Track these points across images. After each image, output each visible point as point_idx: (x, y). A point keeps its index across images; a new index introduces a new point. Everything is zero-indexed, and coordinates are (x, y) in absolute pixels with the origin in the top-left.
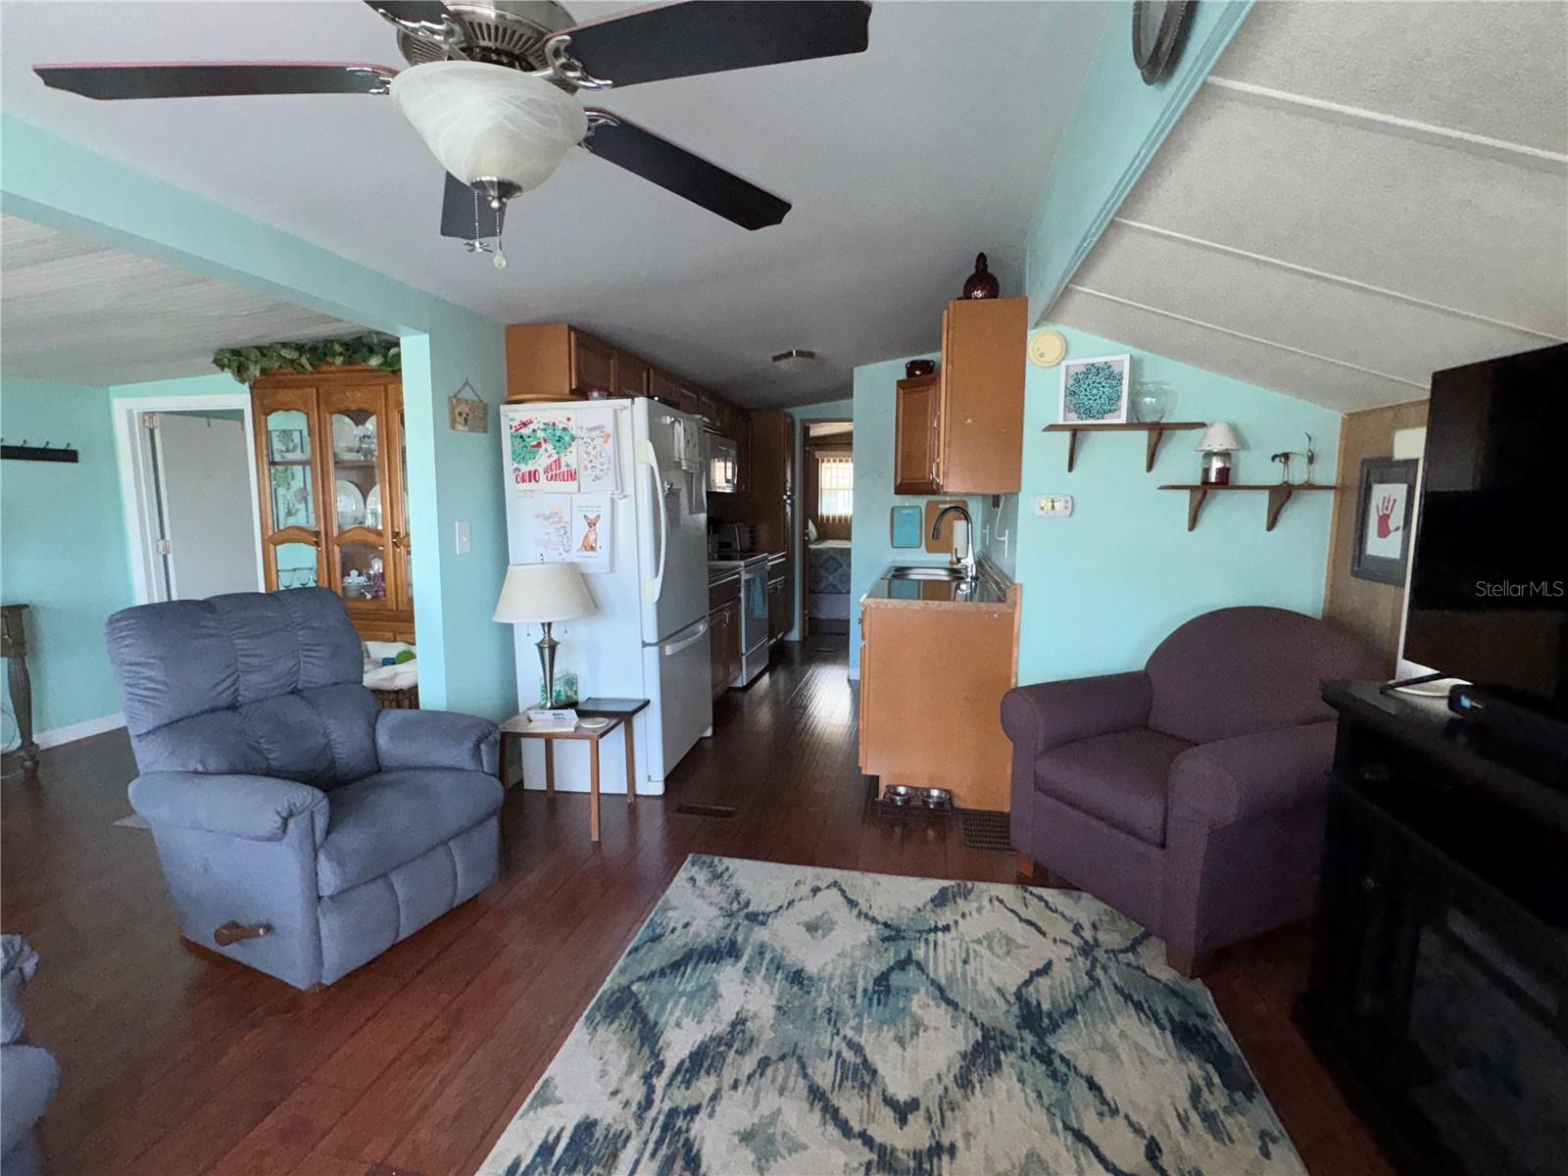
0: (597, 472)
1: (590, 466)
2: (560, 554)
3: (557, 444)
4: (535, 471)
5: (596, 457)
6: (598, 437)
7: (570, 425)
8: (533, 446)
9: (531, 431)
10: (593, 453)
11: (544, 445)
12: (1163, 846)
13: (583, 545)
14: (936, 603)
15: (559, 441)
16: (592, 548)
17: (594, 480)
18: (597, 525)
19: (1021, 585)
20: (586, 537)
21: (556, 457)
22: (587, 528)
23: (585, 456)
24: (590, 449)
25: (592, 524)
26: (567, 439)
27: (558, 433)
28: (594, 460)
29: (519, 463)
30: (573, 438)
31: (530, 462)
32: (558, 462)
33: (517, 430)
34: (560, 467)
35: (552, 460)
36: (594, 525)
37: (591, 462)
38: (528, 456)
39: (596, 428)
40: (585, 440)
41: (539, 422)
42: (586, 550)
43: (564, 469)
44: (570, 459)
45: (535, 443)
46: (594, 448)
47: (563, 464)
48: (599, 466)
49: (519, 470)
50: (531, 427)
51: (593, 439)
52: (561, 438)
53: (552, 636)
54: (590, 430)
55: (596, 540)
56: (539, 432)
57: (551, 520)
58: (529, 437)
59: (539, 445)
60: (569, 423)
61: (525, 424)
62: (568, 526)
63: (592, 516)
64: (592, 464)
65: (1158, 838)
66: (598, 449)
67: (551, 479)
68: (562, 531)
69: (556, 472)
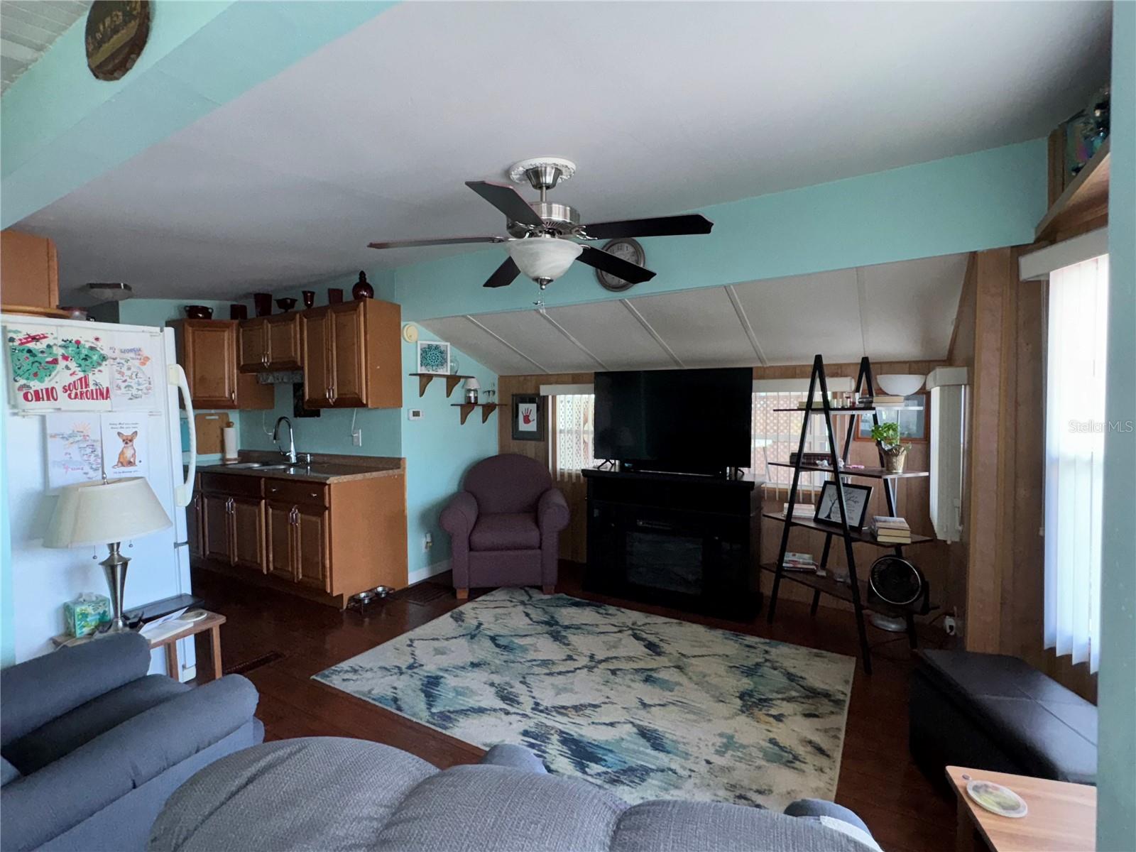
0: (134, 392)
1: (123, 385)
2: (86, 473)
3: (83, 363)
4: (53, 388)
5: (131, 378)
6: (133, 359)
7: (99, 344)
8: (48, 362)
9: (45, 346)
10: (128, 373)
11: (62, 363)
12: (540, 548)
13: (119, 461)
14: (369, 474)
15: (85, 359)
16: (130, 463)
17: (131, 399)
18: (135, 441)
19: (404, 458)
20: (122, 453)
21: (81, 375)
22: (122, 445)
23: (119, 376)
24: (124, 369)
25: (128, 441)
26: (95, 358)
27: (84, 352)
28: (129, 380)
29: (27, 379)
30: (104, 358)
31: (47, 379)
32: (84, 381)
33: (22, 344)
34: (87, 385)
35: (75, 378)
36: (131, 441)
37: (125, 381)
38: (42, 373)
39: (131, 350)
40: (118, 360)
41: (56, 338)
42: (123, 465)
43: (92, 387)
44: (101, 377)
45: (49, 359)
46: (129, 369)
47: (91, 383)
48: (135, 386)
49: (29, 387)
50: (44, 343)
51: (127, 361)
52: (88, 357)
53: (120, 553)
54: (123, 351)
55: (134, 455)
56: (55, 348)
57: (71, 440)
58: (42, 352)
59: (55, 362)
60: (98, 343)
61: (35, 339)
62: (98, 446)
63: (127, 432)
64: (126, 384)
65: (538, 545)
66: (133, 369)
67: (76, 397)
68: (89, 450)
69: (79, 390)
